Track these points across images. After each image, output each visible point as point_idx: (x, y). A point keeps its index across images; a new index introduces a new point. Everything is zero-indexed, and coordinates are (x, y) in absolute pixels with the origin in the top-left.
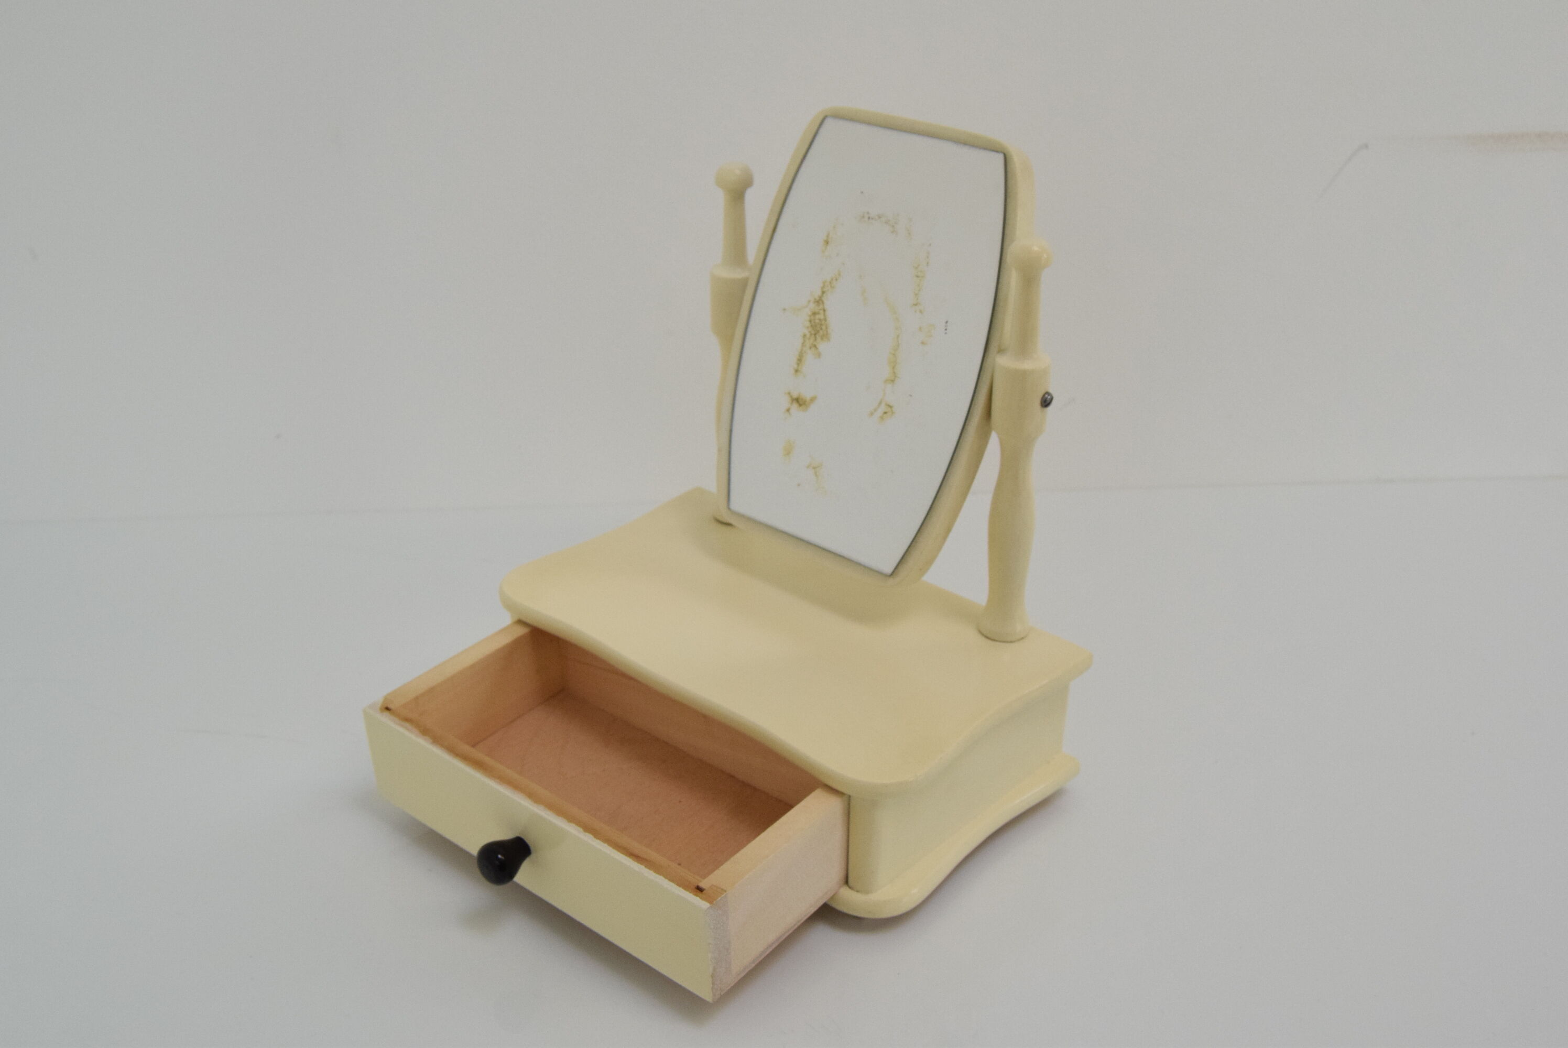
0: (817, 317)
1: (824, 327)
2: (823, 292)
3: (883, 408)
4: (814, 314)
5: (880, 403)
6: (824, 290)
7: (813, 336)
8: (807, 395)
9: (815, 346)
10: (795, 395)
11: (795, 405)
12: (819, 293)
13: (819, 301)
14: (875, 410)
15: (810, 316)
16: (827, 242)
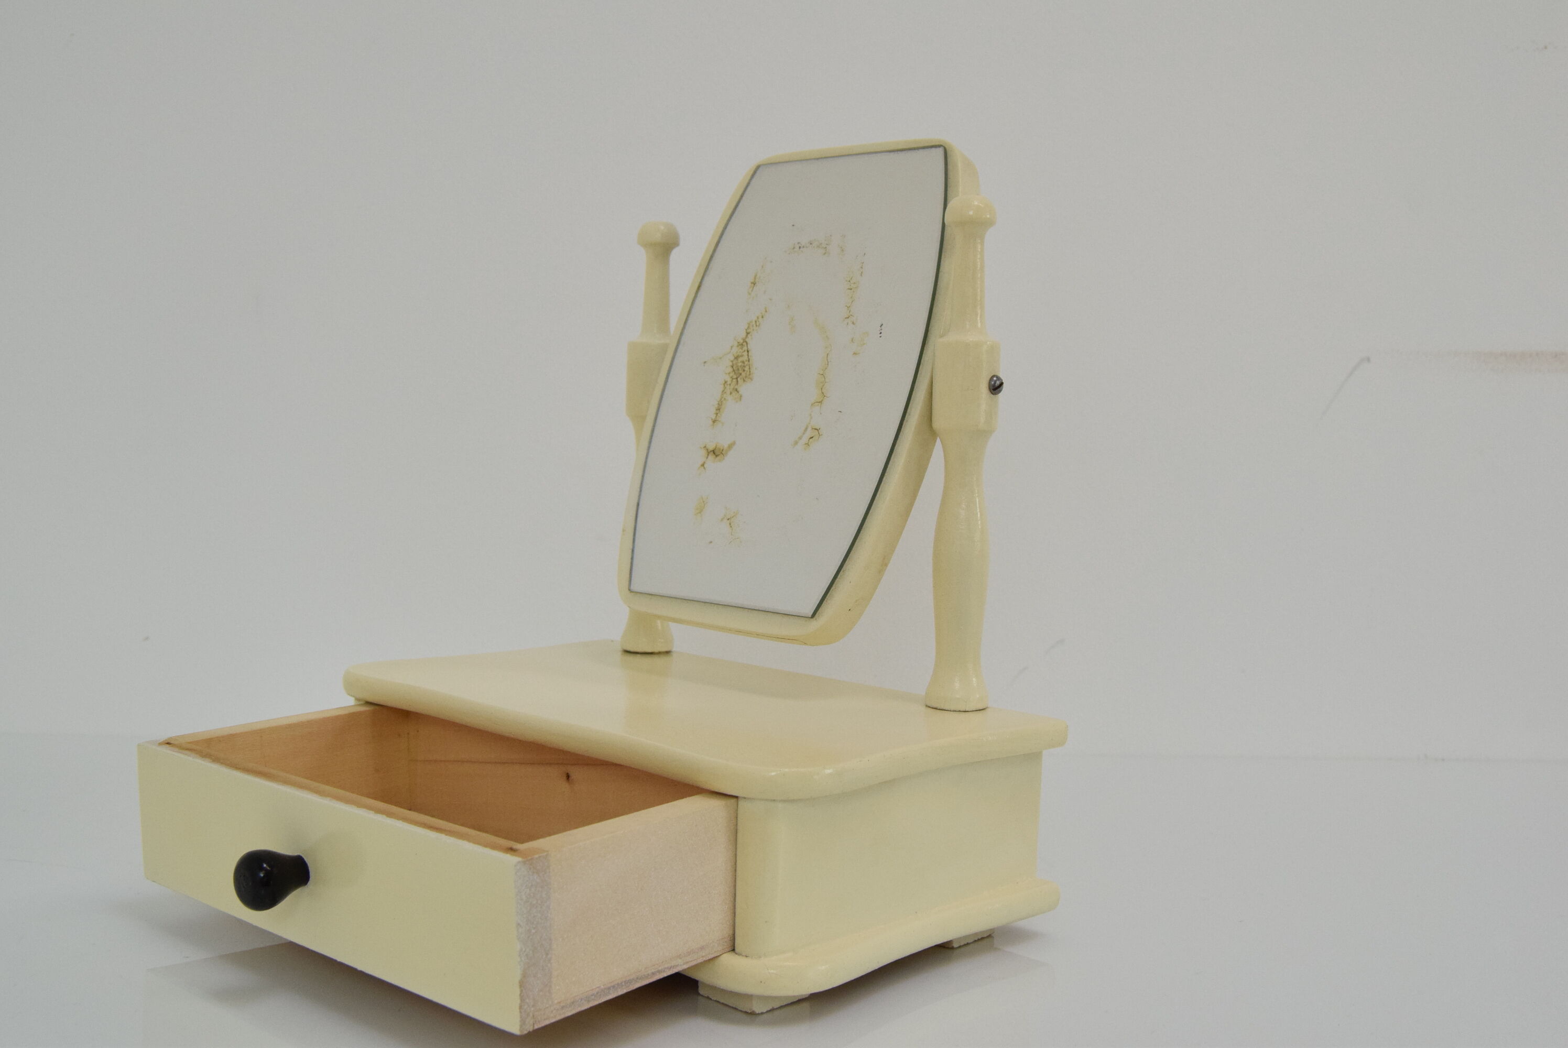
0: (740, 359)
1: (747, 369)
2: (748, 333)
3: (809, 433)
4: (737, 358)
5: (806, 429)
6: (748, 331)
7: (734, 380)
8: (724, 443)
9: (736, 390)
10: (711, 448)
11: (711, 457)
12: (744, 335)
13: (743, 344)
14: (800, 438)
15: (732, 361)
16: (754, 283)
